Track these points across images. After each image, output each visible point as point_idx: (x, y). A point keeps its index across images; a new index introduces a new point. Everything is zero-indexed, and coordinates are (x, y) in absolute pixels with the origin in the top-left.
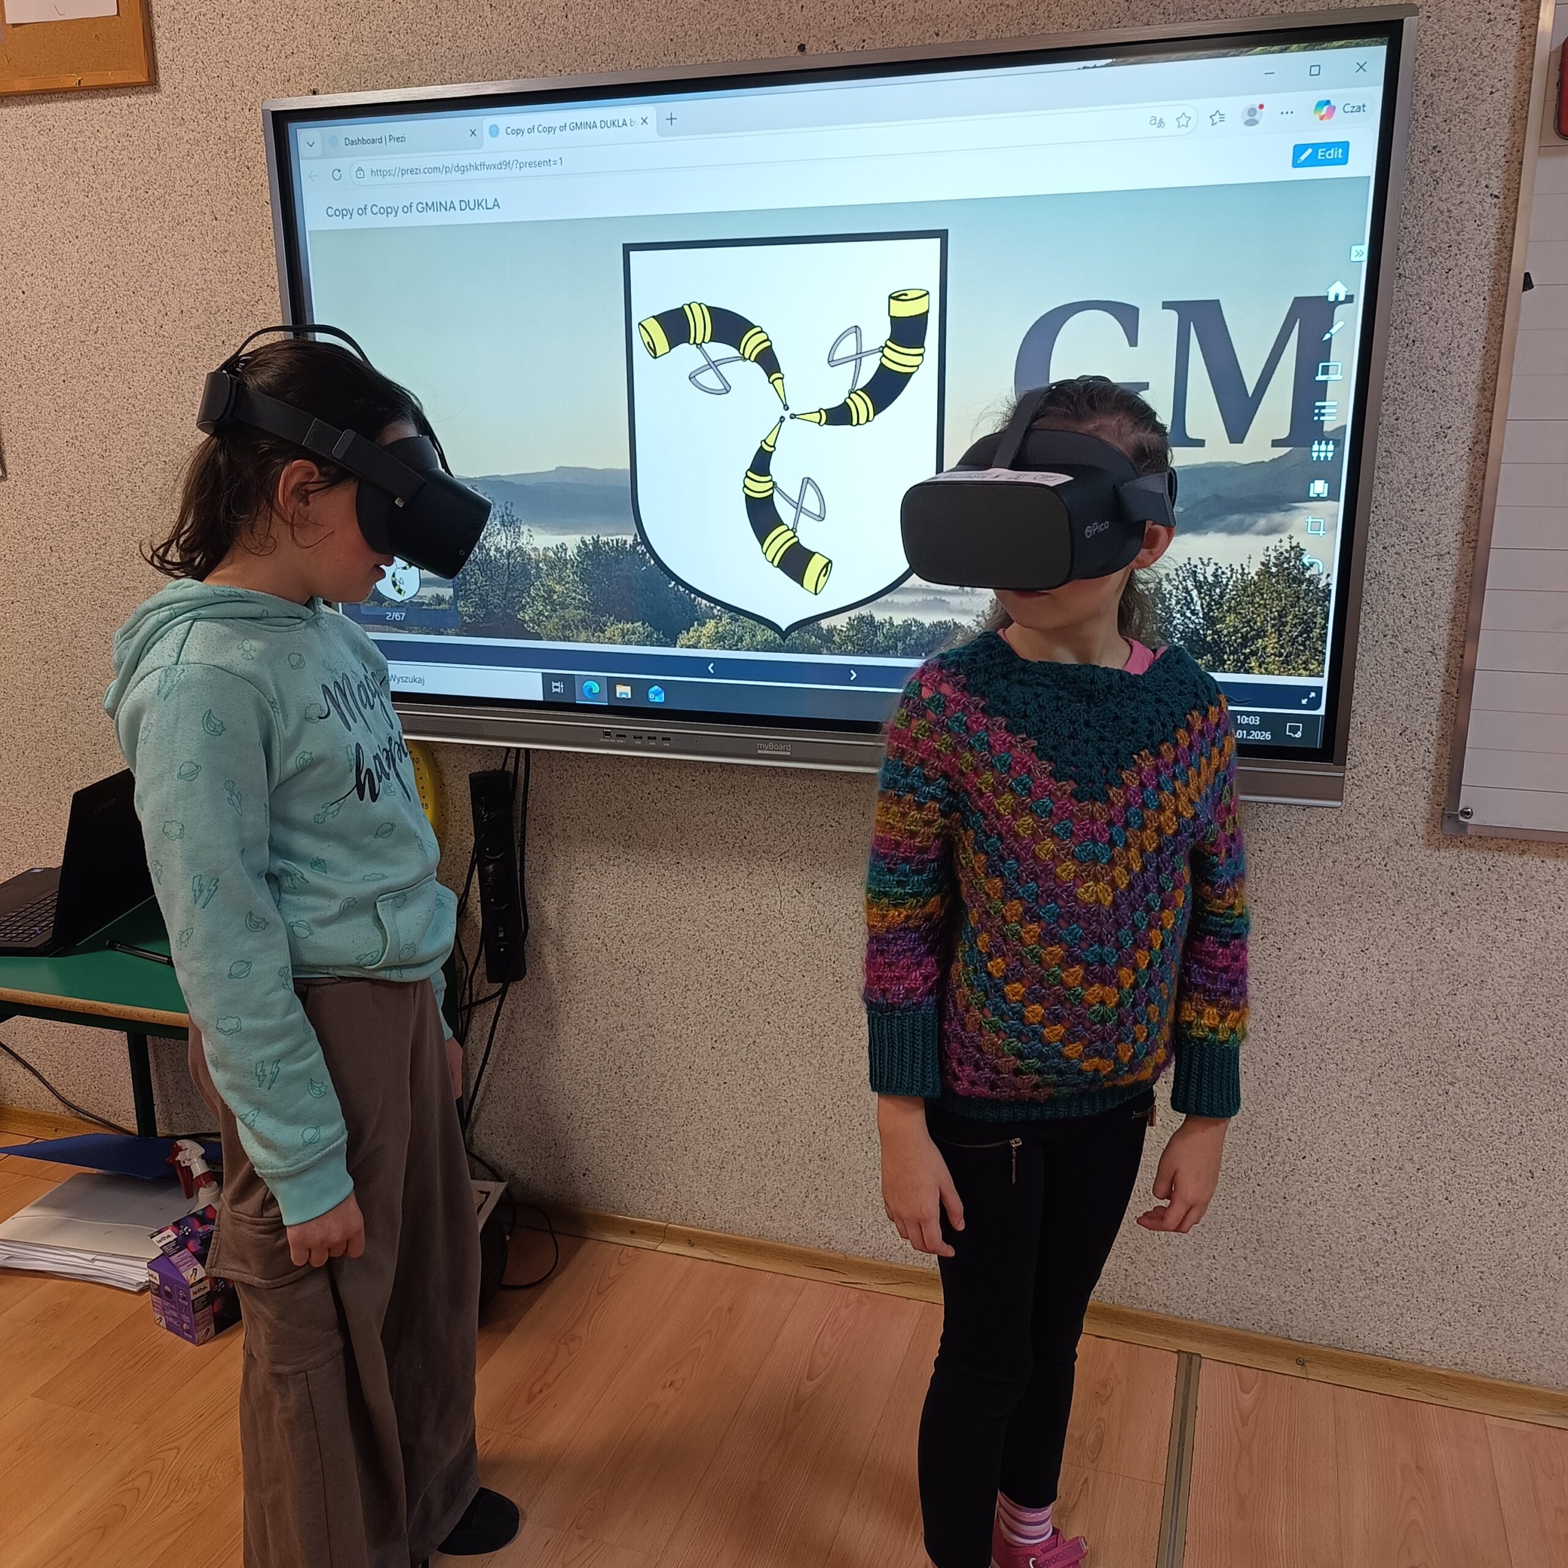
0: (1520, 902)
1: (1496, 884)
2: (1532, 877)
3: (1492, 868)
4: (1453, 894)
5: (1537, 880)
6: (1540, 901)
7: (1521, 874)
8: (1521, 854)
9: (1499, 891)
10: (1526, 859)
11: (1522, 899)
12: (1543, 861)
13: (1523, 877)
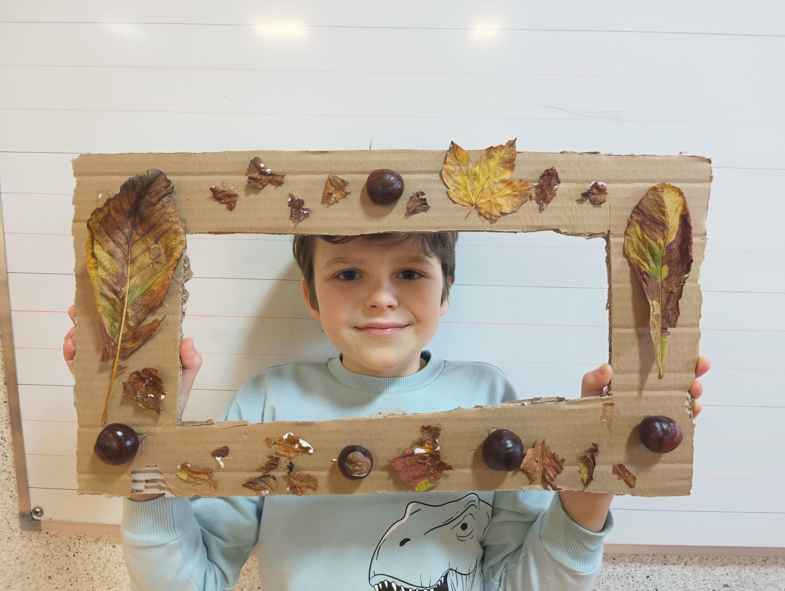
0: (103, 581)
1: (81, 567)
2: (109, 560)
3: (76, 554)
4: (50, 577)
5: (112, 562)
6: (118, 580)
7: (99, 558)
8: (97, 541)
9: (85, 573)
10: (101, 545)
11: (104, 578)
12: (114, 547)
13: (102, 561)
